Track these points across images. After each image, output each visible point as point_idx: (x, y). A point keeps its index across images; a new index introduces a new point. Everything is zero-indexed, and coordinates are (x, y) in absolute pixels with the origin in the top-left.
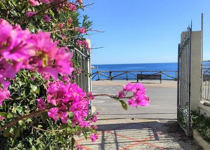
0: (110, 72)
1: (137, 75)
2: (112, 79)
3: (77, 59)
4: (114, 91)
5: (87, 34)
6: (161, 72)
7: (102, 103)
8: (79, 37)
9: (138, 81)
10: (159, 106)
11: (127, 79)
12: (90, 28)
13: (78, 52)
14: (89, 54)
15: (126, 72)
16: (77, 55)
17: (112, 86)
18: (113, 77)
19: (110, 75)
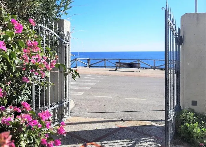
0: (88, 60)
1: (116, 63)
2: (90, 67)
3: (53, 45)
4: (93, 79)
5: (66, 14)
6: (139, 60)
7: (81, 95)
8: (57, 17)
9: (116, 69)
10: (146, 100)
11: (105, 67)
12: (70, 5)
13: (55, 35)
14: (68, 39)
15: (104, 60)
16: (52, 39)
17: (90, 74)
18: (91, 65)
19: (88, 62)
